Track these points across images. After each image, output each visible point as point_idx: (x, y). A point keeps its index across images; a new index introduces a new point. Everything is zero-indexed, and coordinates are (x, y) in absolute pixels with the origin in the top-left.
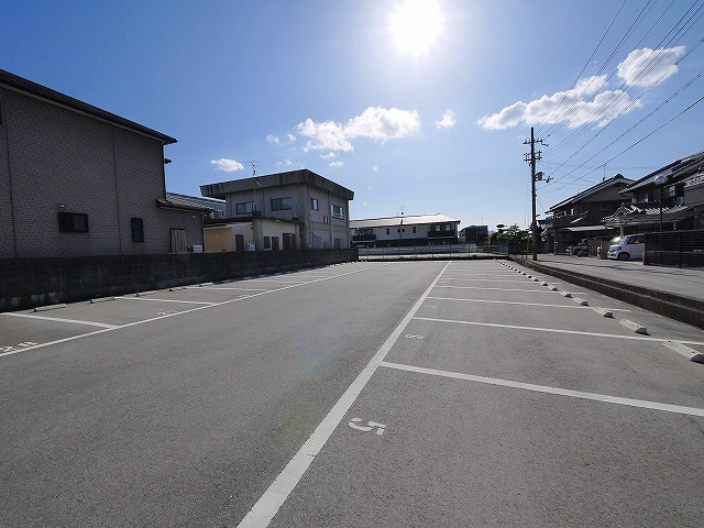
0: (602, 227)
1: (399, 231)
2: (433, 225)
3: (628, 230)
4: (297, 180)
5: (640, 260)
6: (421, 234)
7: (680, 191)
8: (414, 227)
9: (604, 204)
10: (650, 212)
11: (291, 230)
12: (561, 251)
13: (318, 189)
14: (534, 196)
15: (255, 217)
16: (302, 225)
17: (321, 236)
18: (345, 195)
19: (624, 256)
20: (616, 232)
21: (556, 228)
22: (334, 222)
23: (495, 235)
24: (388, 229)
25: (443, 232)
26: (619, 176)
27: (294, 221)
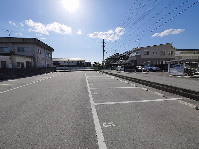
0: (116, 64)
1: (68, 62)
2: (78, 61)
3: (121, 65)
4: (32, 41)
5: (123, 71)
6: (75, 64)
7: (128, 57)
8: (73, 62)
9: (116, 59)
10: (124, 61)
11: (29, 60)
12: (108, 69)
13: (41, 46)
14: (104, 56)
15: (11, 54)
16: (34, 59)
17: (42, 63)
18: (51, 50)
19: (121, 70)
20: (118, 65)
21: (107, 63)
22: (47, 58)
23: (94, 65)
24: (64, 62)
25: (81, 63)
26: (118, 53)
27: (31, 57)
